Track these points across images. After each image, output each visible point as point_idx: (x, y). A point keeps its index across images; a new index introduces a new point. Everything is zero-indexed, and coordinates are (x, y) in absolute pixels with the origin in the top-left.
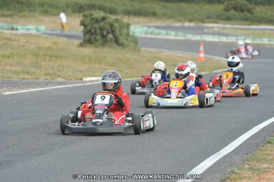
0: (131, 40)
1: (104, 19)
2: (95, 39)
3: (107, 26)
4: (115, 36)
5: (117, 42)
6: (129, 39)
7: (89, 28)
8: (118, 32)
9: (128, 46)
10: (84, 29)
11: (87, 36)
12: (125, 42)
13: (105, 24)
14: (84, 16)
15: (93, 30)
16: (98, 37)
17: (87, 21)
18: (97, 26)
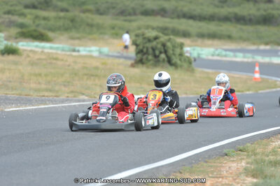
0: (185, 60)
1: (156, 38)
2: (147, 59)
3: (159, 46)
4: (167, 56)
5: (170, 62)
6: (183, 60)
7: (141, 47)
8: (170, 52)
9: (181, 66)
10: (137, 48)
11: (140, 56)
12: (179, 62)
13: (157, 43)
14: (137, 36)
15: (145, 50)
16: (150, 57)
17: (139, 41)
18: (149, 45)
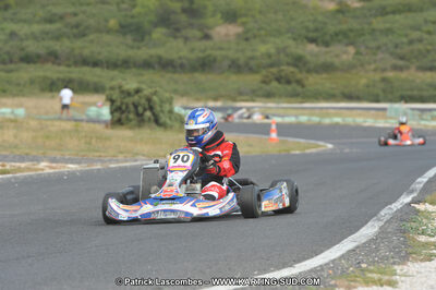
0: (176, 120)
1: (138, 91)
2: (127, 118)
3: (143, 101)
4: (154, 114)
5: (157, 121)
6: (173, 118)
7: (118, 103)
8: (158, 108)
9: (171, 127)
10: (112, 106)
11: (117, 115)
12: (168, 121)
13: (140, 97)
14: (112, 89)
15: (124, 107)
16: (132, 116)
17: (116, 95)
18: (129, 100)
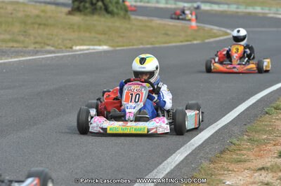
0: (121, 9)
5: (107, 10)
9: (118, 14)
11: (77, 3)
16: (87, 5)
